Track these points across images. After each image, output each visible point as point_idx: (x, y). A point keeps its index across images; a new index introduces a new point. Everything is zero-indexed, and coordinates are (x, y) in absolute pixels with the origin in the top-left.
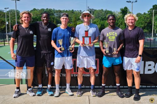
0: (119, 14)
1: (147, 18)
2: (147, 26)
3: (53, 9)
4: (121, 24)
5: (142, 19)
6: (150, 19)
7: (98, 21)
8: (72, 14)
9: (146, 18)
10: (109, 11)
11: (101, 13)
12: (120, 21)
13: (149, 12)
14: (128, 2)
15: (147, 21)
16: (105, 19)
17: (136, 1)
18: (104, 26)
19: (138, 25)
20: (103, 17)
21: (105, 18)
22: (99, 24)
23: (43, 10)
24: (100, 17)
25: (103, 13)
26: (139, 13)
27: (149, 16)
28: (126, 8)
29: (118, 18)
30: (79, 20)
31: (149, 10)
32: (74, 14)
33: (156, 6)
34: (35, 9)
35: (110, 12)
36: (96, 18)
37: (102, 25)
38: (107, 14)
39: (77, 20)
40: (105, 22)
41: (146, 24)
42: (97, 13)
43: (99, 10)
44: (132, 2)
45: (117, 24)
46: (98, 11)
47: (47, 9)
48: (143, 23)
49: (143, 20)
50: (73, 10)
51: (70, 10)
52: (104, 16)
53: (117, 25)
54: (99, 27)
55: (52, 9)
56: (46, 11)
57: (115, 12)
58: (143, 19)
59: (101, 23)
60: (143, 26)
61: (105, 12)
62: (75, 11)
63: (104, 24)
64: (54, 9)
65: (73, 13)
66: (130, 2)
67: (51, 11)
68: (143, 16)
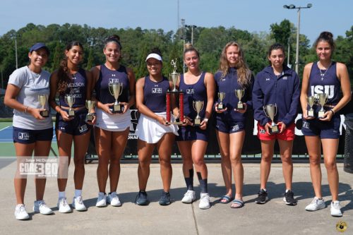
1: (344, 51)
3: (83, 26)
8: (137, 39)
9: (340, 51)
10: (241, 31)
11: (219, 36)
14: (288, 7)
23: (54, 27)
25: (224, 37)
27: (349, 46)
28: (286, 23)
32: (142, 39)
34: (31, 26)
35: (245, 34)
42: (208, 37)
43: (212, 28)
44: (299, 8)
46: (209, 30)
47: (67, 25)
50: (139, 29)
51: (131, 30)
55: (80, 26)
56: (62, 33)
57: (259, 34)
61: (230, 34)
62: (146, 30)
64: (86, 25)
65: (138, 36)
66: (294, 7)
67: (79, 33)
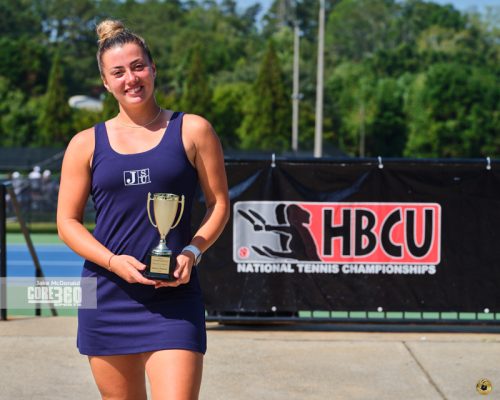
7: (356, 80)
8: (168, 25)
10: (437, 7)
11: (379, 18)
16: (408, 62)
18: (403, 116)
20: (395, 50)
21: (410, 55)
22: (368, 96)
24: (370, 48)
25: (394, 19)
35: (446, 14)
36: (342, 53)
37: (384, 107)
38: (422, 26)
39: (212, 70)
40: (408, 83)
42: (352, 21)
52: (399, 41)
54: (370, 120)
57: (482, 10)
59: (380, 90)
61: (409, 12)
63: (401, 101)
65: (173, 16)
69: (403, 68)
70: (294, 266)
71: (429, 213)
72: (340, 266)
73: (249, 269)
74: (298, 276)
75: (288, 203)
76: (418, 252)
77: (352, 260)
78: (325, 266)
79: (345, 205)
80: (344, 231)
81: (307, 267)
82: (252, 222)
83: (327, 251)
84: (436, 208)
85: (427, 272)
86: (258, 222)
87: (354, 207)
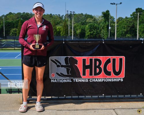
0: (100, 18)
1: (130, 22)
2: (130, 30)
3: (30, 13)
4: (103, 28)
5: (124, 23)
6: (133, 23)
7: (78, 26)
9: (128, 22)
10: (89, 15)
11: (81, 17)
12: (101, 26)
13: (131, 15)
14: (112, 4)
15: (130, 26)
17: (121, 3)
18: (85, 31)
19: (120, 30)
20: (83, 21)
21: (86, 22)
22: (80, 28)
23: (19, 14)
24: (80, 21)
25: (83, 17)
26: (120, 17)
27: (132, 20)
28: (108, 11)
29: (99, 22)
30: (58, 24)
31: (132, 14)
32: (52, 18)
33: (138, 10)
34: (10, 13)
35: (91, 16)
36: (75, 22)
37: (82, 30)
38: (87, 18)
39: (56, 25)
40: (85, 26)
41: (129, 29)
42: (77, 17)
43: (79, 14)
44: (117, 4)
45: (99, 28)
46: (77, 15)
47: (24, 13)
48: (125, 27)
49: (126, 25)
50: (51, 14)
51: (48, 15)
52: (84, 20)
53: (98, 30)
54: (80, 32)
55: (29, 13)
56: (22, 16)
57: (96, 16)
58: (126, 23)
59: (81, 27)
60: (125, 30)
61: (85, 16)
62: (54, 15)
63: (84, 29)
64: (31, 13)
65: (51, 17)
66: (115, 4)
67: (28, 16)
68: (126, 20)
69: (84, 24)
70: (72, 80)
71: (121, 60)
72: (89, 80)
73: (55, 81)
74: (73, 83)
75: (69, 57)
76: (117, 74)
77: (93, 77)
78: (83, 79)
79: (90, 57)
80: (90, 67)
81: (77, 80)
82: (56, 64)
83: (84, 74)
84: (123, 58)
85: (120, 81)
86: (58, 64)
87: (94, 58)
